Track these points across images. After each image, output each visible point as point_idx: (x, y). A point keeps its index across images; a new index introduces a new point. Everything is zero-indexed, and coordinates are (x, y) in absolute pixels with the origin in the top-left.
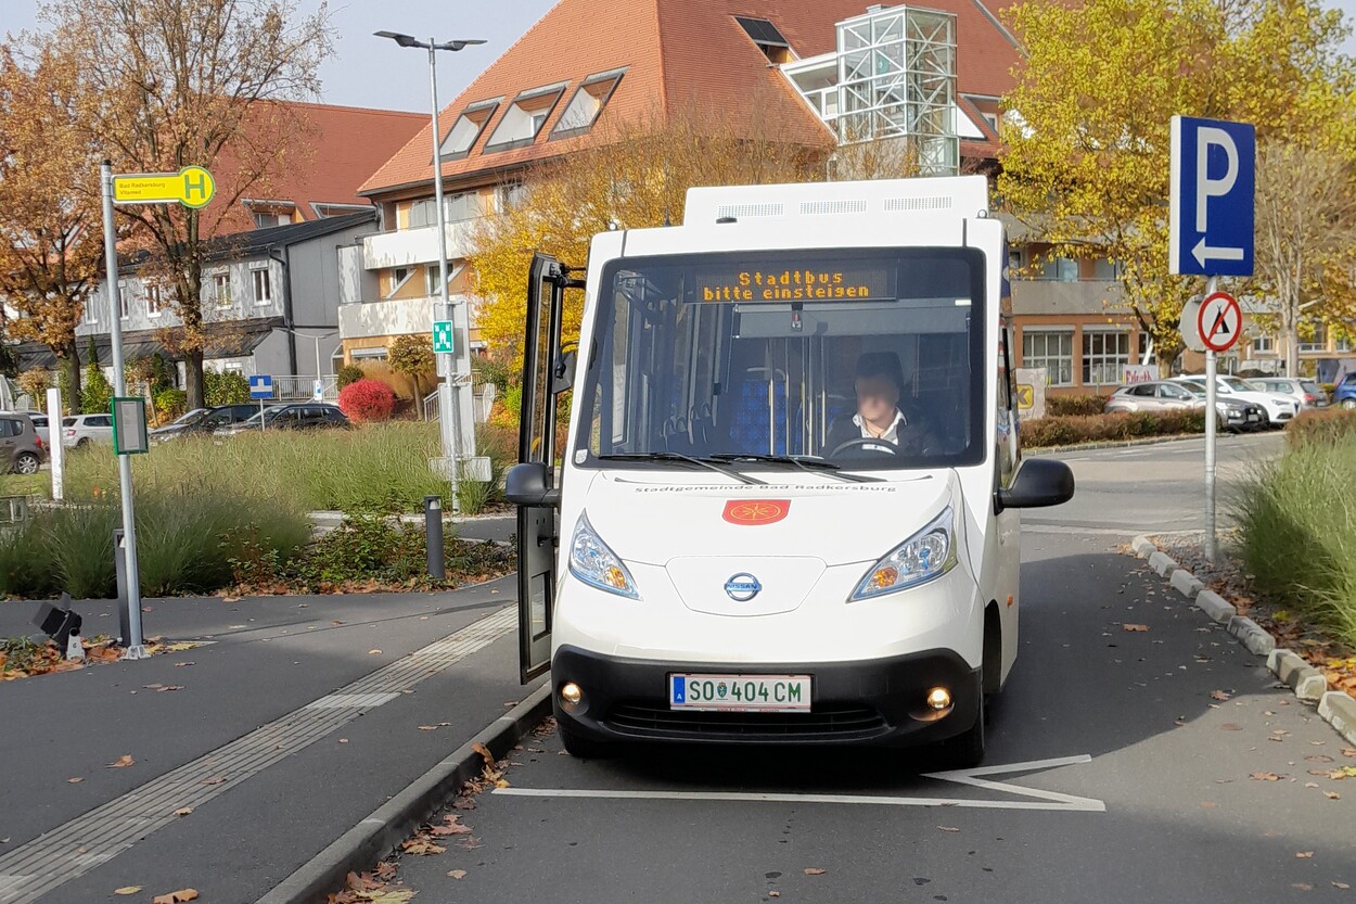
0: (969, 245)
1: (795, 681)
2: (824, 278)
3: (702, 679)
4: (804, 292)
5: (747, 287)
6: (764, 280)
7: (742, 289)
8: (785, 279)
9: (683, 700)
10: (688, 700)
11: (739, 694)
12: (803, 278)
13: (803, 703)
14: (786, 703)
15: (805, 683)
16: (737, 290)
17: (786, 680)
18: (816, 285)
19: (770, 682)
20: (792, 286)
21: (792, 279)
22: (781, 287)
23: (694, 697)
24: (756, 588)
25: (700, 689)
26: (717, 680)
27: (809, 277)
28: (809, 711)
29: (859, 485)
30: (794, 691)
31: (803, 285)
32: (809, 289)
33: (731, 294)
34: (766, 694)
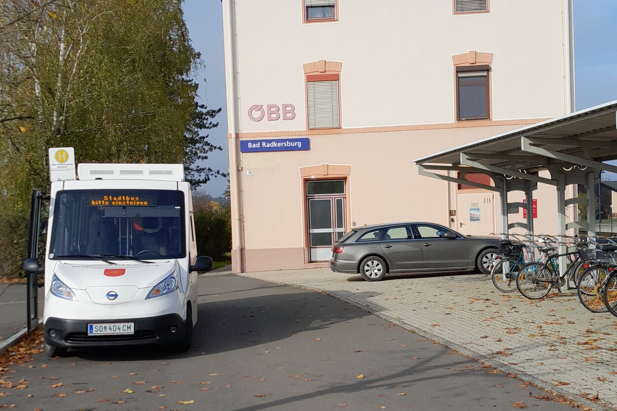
0: (179, 189)
1: (129, 324)
2: (132, 199)
3: (99, 325)
4: (126, 203)
5: (107, 201)
6: (113, 198)
7: (105, 201)
8: (120, 198)
9: (92, 332)
10: (94, 332)
11: (111, 329)
12: (125, 198)
13: (131, 331)
14: (126, 331)
15: (132, 325)
16: (103, 202)
17: (126, 324)
18: (130, 201)
19: (121, 325)
20: (122, 201)
21: (122, 198)
22: (119, 201)
23: (97, 331)
24: (116, 296)
25: (98, 328)
26: (104, 325)
27: (128, 198)
28: (133, 333)
29: (147, 264)
30: (129, 328)
31: (126, 201)
32: (128, 202)
33: (101, 203)
34: (120, 329)
